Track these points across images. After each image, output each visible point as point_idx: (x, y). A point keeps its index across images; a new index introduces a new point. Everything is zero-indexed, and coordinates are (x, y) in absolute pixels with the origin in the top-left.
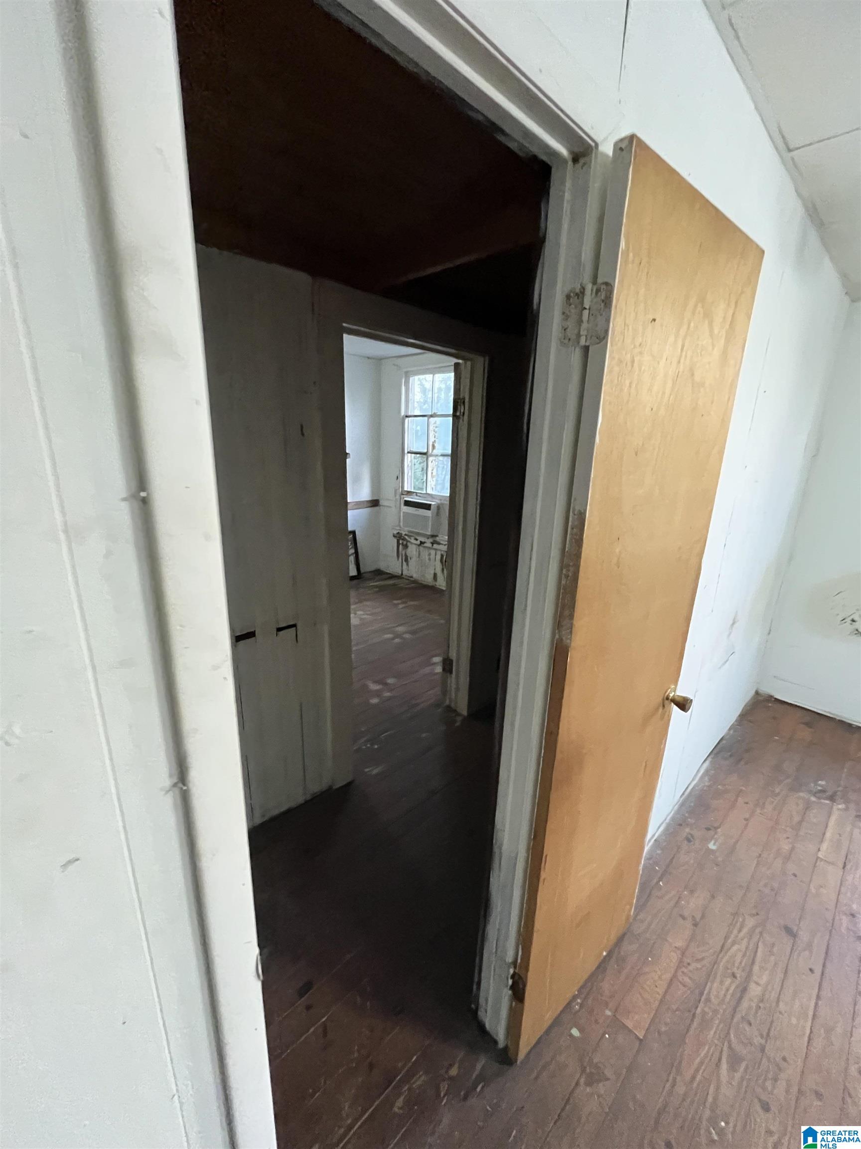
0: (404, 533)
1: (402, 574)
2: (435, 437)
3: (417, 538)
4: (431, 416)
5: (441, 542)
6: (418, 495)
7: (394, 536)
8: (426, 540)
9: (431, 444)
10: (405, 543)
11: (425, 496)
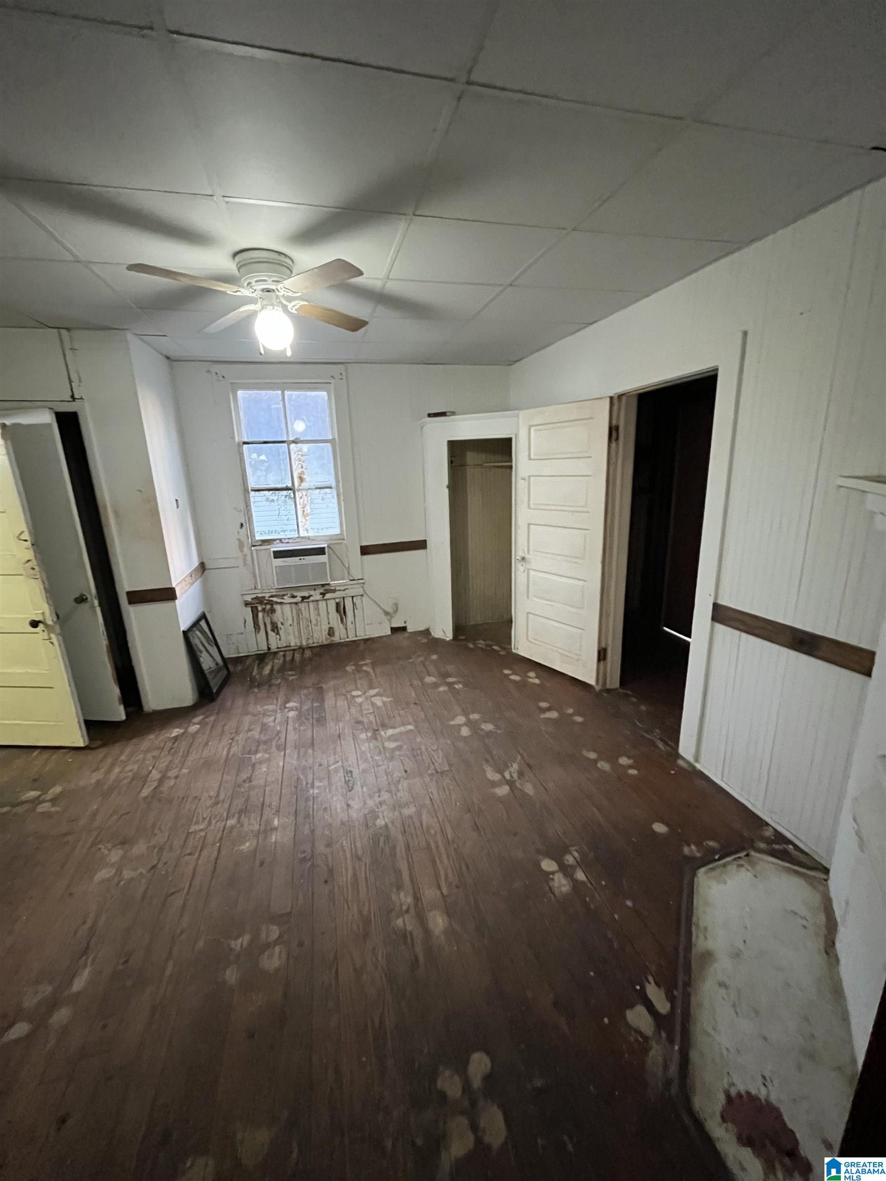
0: (267, 595)
1: (269, 649)
2: (302, 467)
3: (295, 594)
4: (294, 442)
5: (337, 588)
6: (283, 541)
7: (247, 604)
8: (312, 593)
9: (296, 476)
10: (268, 607)
11: (297, 540)
